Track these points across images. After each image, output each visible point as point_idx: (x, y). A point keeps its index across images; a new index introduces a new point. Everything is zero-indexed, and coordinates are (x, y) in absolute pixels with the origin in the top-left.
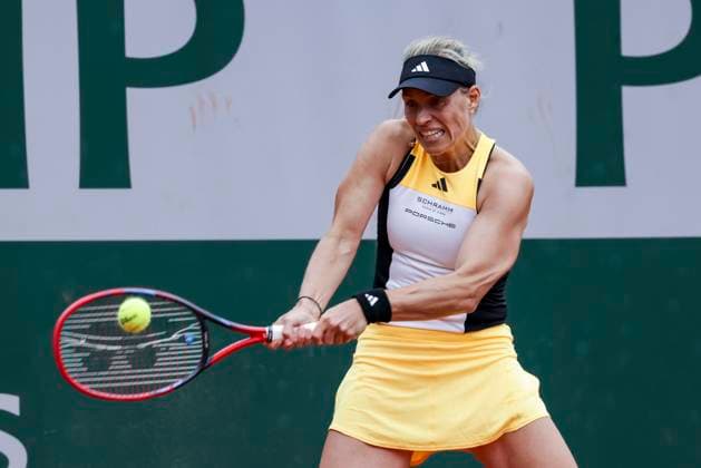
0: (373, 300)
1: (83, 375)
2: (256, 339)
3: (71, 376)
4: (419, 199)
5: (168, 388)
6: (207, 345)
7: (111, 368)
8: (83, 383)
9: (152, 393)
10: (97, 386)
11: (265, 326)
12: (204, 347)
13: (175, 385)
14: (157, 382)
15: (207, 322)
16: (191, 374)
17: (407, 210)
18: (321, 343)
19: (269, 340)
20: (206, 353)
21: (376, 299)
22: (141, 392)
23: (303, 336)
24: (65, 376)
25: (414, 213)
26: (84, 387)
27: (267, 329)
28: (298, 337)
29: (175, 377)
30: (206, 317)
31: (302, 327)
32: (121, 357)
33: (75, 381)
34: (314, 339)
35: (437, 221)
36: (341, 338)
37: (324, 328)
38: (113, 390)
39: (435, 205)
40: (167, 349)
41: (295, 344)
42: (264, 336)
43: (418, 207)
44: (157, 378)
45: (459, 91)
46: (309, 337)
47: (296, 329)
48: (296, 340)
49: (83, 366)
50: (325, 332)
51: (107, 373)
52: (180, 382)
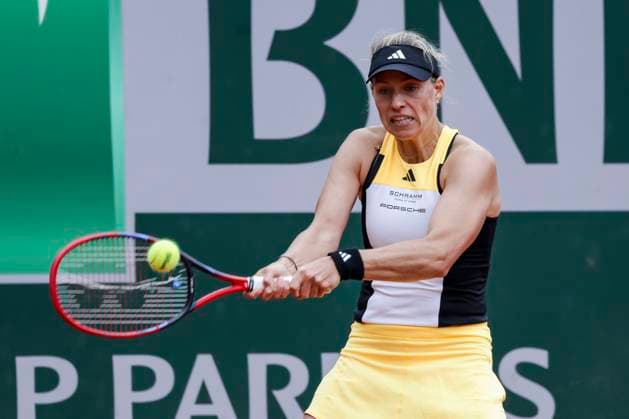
0: (346, 257)
1: (75, 311)
2: (238, 287)
3: (65, 311)
4: (392, 193)
5: (154, 328)
6: (192, 290)
7: (102, 306)
8: (76, 319)
9: (139, 332)
10: (88, 322)
11: (247, 276)
12: (189, 292)
13: (161, 326)
14: (145, 322)
15: (193, 269)
16: (177, 316)
17: (381, 205)
18: (297, 294)
19: (249, 290)
20: (191, 297)
21: (349, 256)
22: (129, 330)
23: (281, 286)
24: (59, 311)
25: (388, 206)
26: (78, 323)
27: (248, 279)
28: (277, 287)
29: (160, 319)
30: (194, 265)
31: (281, 278)
32: (111, 297)
33: (69, 316)
34: (292, 290)
35: (409, 210)
36: (317, 290)
37: (301, 280)
38: (103, 327)
39: (407, 195)
40: (156, 292)
41: (274, 293)
42: (246, 285)
43: (391, 201)
44: (144, 319)
45: (429, 81)
46: (288, 288)
47: (275, 280)
48: (275, 289)
49: (77, 303)
50: (302, 285)
51: (98, 311)
52: (166, 323)
